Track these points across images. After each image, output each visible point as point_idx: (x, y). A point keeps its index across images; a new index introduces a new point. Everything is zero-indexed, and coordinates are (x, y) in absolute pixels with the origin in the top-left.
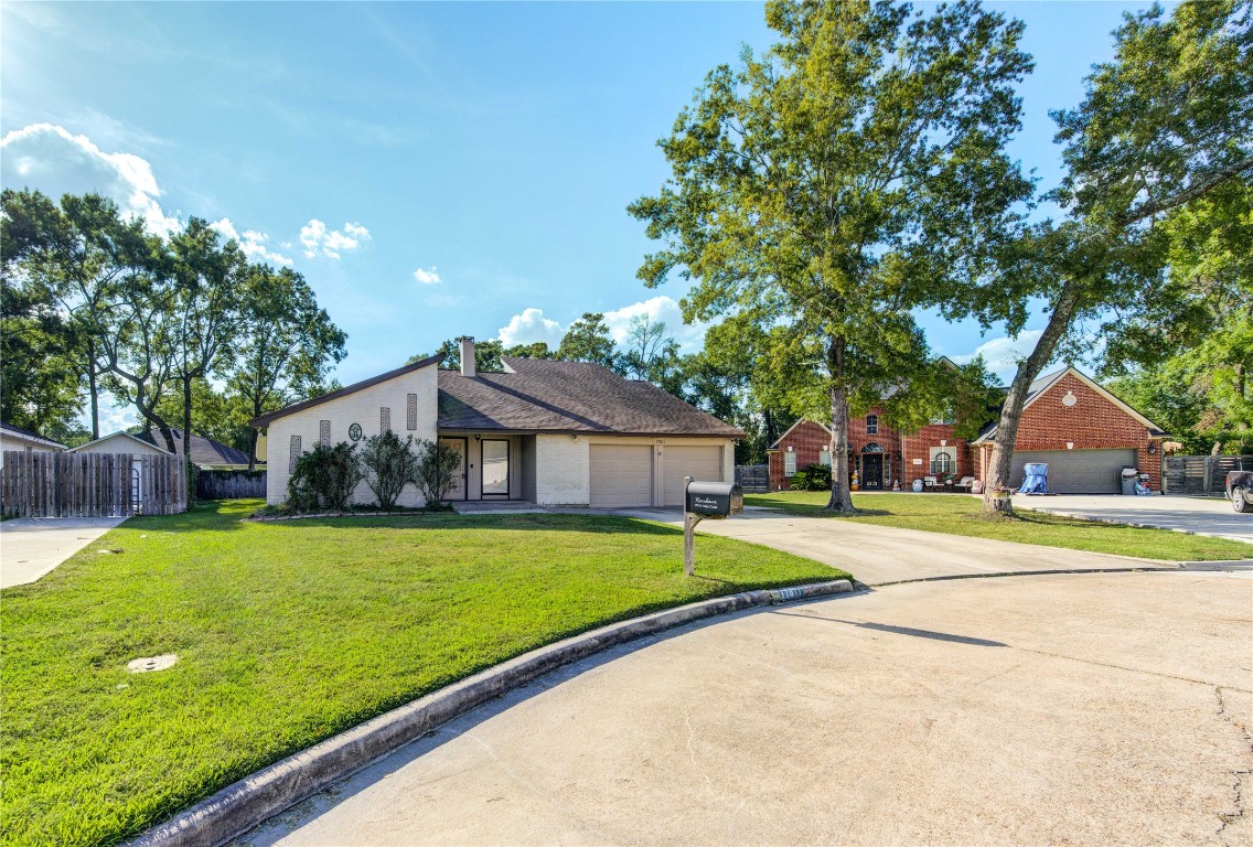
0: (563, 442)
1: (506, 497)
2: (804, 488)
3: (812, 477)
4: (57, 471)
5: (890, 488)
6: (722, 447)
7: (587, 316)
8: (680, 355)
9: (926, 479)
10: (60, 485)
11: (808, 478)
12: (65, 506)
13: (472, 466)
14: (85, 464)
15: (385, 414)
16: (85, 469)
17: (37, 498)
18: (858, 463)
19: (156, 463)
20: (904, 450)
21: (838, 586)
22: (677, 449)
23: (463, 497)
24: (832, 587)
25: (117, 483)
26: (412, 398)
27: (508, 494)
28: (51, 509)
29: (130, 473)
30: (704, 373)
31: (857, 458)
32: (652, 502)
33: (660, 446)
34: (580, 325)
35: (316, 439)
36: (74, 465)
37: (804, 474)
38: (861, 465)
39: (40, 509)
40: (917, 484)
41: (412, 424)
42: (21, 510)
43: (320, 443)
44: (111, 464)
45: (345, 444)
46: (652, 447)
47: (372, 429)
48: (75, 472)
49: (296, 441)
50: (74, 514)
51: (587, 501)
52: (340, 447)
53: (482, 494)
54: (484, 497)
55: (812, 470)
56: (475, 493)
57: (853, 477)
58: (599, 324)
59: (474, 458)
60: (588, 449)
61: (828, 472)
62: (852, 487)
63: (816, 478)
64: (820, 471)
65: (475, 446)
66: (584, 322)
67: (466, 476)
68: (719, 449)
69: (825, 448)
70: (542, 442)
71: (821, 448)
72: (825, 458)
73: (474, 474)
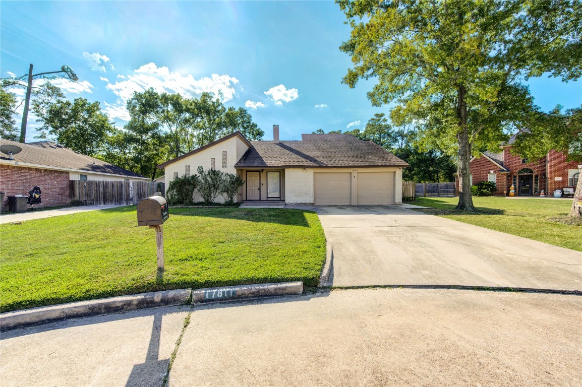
0: (300, 172)
1: (279, 199)
2: (476, 195)
3: (481, 188)
4: (103, 188)
5: (538, 195)
6: (395, 173)
7: (376, 115)
9: (565, 189)
10: (105, 193)
11: (479, 189)
12: (106, 201)
13: (262, 184)
14: (113, 185)
15: (213, 161)
16: (113, 187)
17: (97, 198)
18: (515, 180)
19: (138, 184)
20: (548, 172)
21: (283, 289)
23: (259, 199)
24: (275, 289)
25: (124, 192)
26: (225, 154)
27: (280, 198)
28: (102, 202)
29: (129, 188)
31: (515, 177)
32: (351, 203)
33: (355, 172)
34: (373, 119)
35: (184, 173)
36: (109, 185)
37: (476, 187)
38: (517, 182)
39: (98, 202)
40: (558, 193)
41: (225, 166)
42: (92, 202)
43: (186, 175)
44: (122, 185)
45: (196, 175)
46: (351, 173)
47: (207, 168)
48: (110, 189)
49: (176, 174)
50: (110, 204)
51: (312, 202)
52: (193, 177)
53: (267, 198)
54: (268, 199)
55: (482, 184)
56: (264, 197)
57: (511, 188)
58: (382, 118)
59: (263, 181)
60: (313, 175)
61: (492, 186)
62: (510, 194)
63: (484, 189)
64: (487, 185)
65: (263, 175)
66: (375, 117)
67: (260, 189)
68: (393, 173)
69: (492, 172)
70: (288, 172)
71: (489, 172)
72: (492, 178)
73: (263, 188)
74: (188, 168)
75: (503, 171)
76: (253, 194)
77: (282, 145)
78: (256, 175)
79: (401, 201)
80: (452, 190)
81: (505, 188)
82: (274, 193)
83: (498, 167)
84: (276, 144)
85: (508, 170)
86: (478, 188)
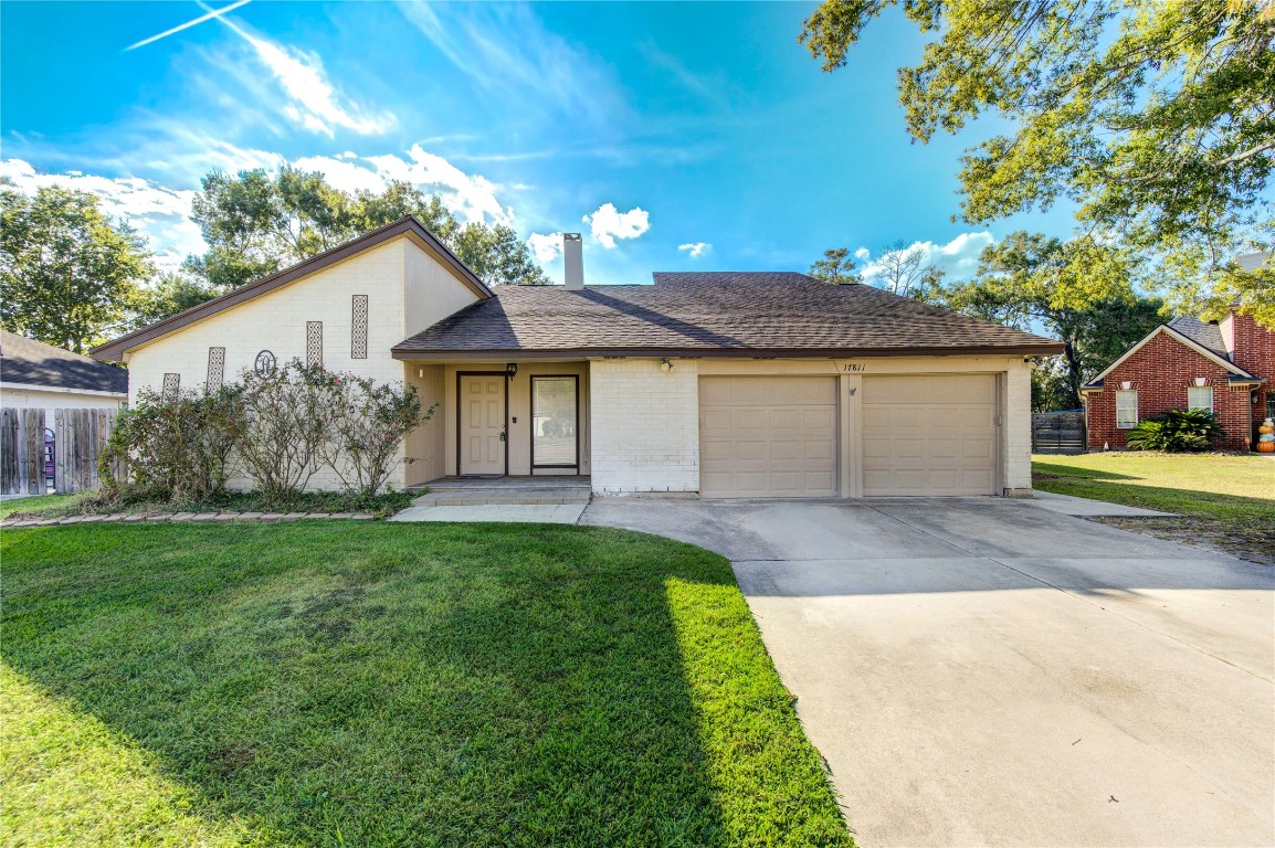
0: (645, 373)
1: (573, 472)
2: (1157, 448)
3: (1175, 429)
6: (1000, 377)
7: (830, 253)
8: (944, 284)
11: (1167, 432)
13: (515, 420)
15: (315, 330)
19: (75, 421)
22: (895, 381)
23: (502, 472)
25: (23, 448)
26: (360, 304)
27: (577, 466)
29: (43, 433)
30: (977, 303)
32: (839, 488)
33: (853, 375)
35: (202, 378)
37: (1157, 426)
41: (360, 349)
43: (209, 383)
44: (14, 423)
45: (247, 385)
46: (837, 378)
47: (291, 356)
49: (172, 383)
51: (694, 485)
53: (533, 466)
54: (537, 472)
55: (1175, 418)
56: (519, 466)
57: (1262, 429)
58: (843, 261)
59: (518, 408)
60: (696, 385)
61: (1207, 421)
62: (1261, 446)
63: (1185, 431)
64: (1192, 420)
65: (518, 384)
66: (825, 259)
67: (505, 436)
68: (992, 380)
69: (1200, 382)
70: (600, 372)
71: (1191, 384)
72: (1200, 399)
73: (518, 433)
74: (217, 357)
75: (1240, 378)
76: (483, 455)
77: (590, 294)
78: (493, 388)
79: (1026, 481)
80: (1076, 432)
81: (1246, 428)
82: (555, 449)
83: (1220, 367)
84: (573, 292)
85: (1254, 377)
86: (1164, 429)
